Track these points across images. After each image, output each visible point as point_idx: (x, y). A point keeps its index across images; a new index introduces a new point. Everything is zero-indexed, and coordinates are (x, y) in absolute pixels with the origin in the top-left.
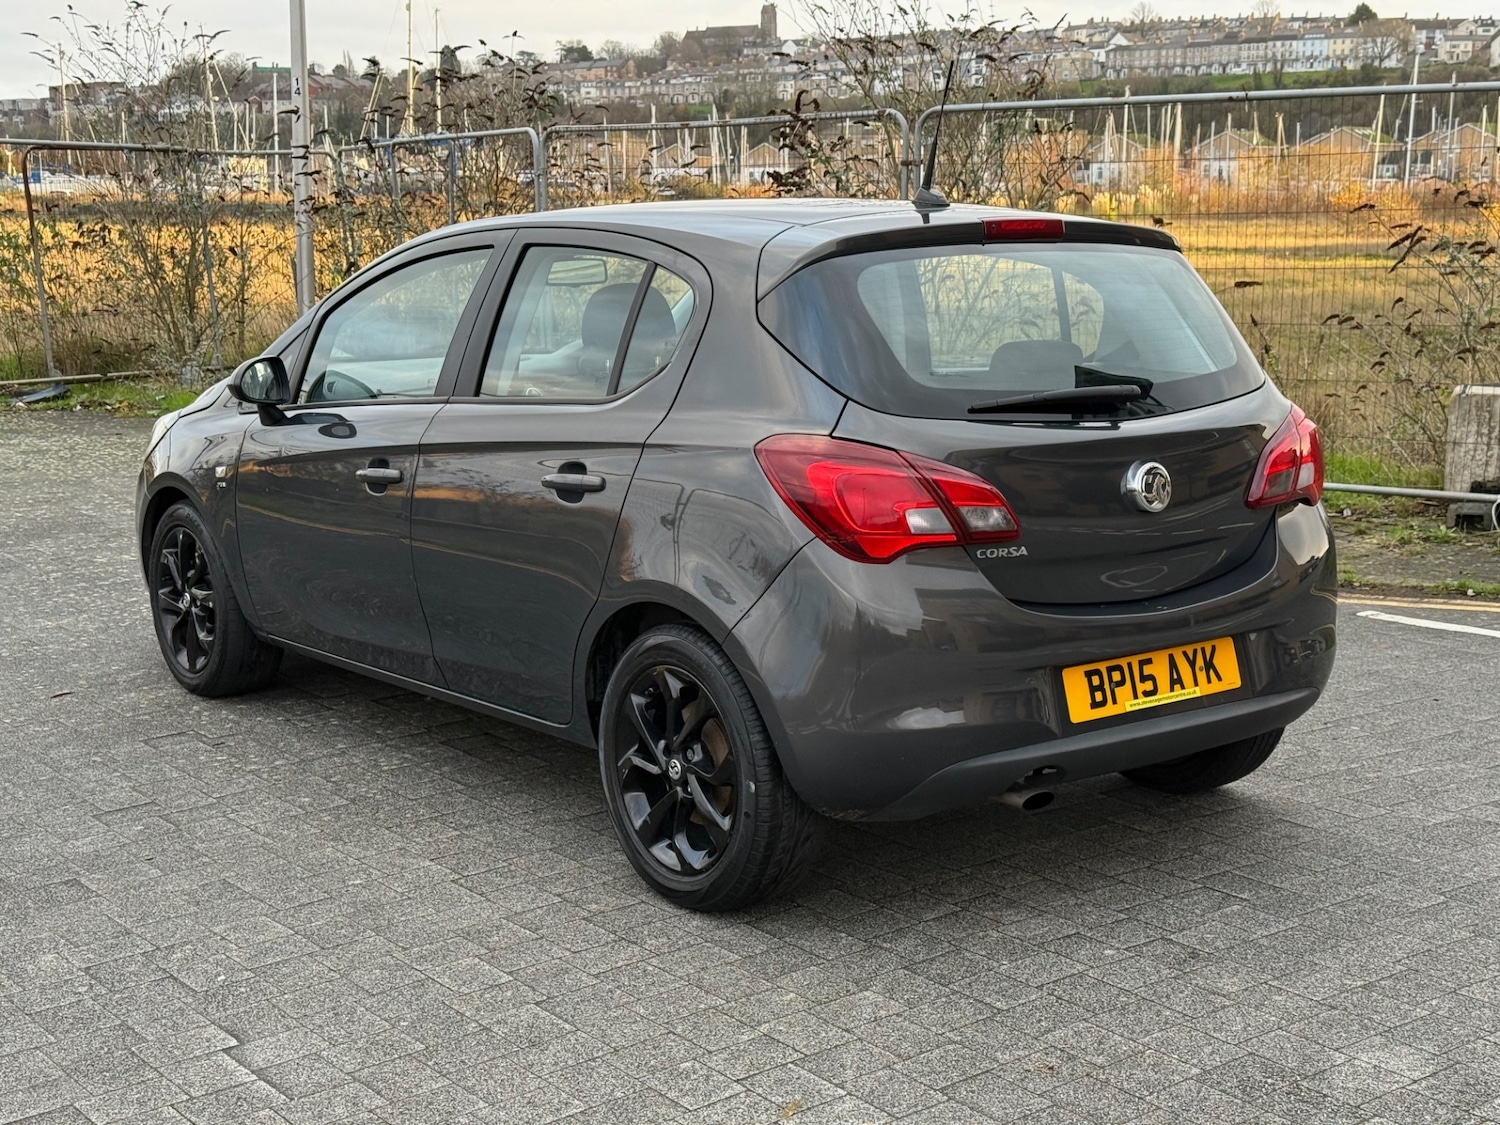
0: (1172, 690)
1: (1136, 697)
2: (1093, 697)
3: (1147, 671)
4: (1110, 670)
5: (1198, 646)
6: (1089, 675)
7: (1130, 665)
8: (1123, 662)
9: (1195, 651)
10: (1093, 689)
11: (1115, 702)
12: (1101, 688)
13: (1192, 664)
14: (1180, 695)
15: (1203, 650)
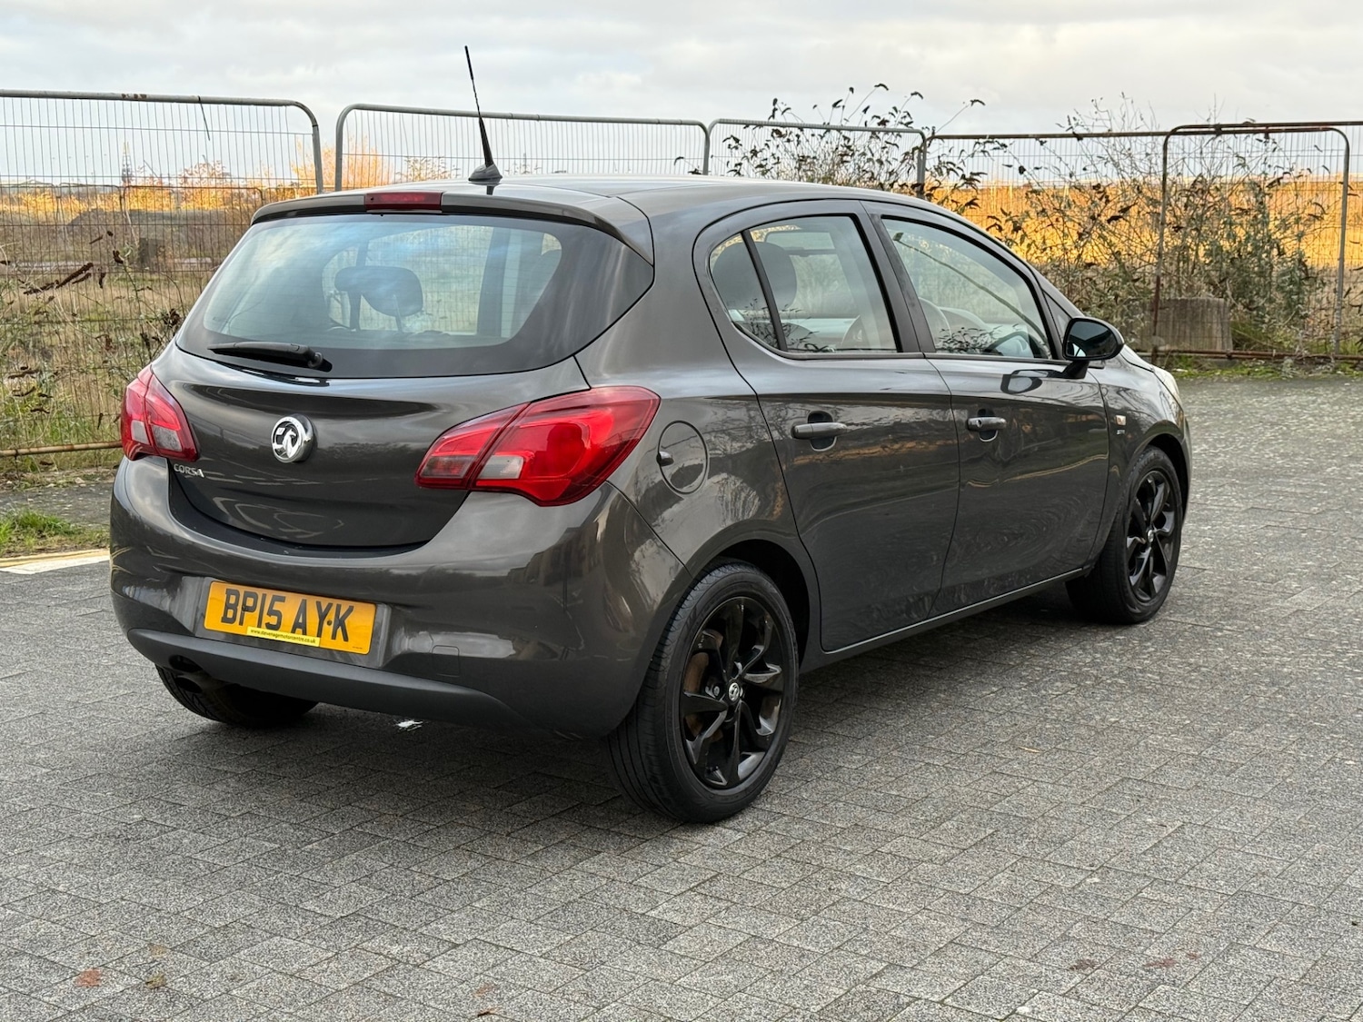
0: (293, 631)
1: (259, 626)
2: (226, 613)
3: (277, 606)
4: (247, 595)
5: (335, 602)
6: (229, 593)
7: (264, 596)
8: (260, 592)
9: (330, 606)
10: (228, 606)
11: (241, 623)
12: (234, 607)
13: (322, 617)
14: (298, 638)
15: (339, 608)
